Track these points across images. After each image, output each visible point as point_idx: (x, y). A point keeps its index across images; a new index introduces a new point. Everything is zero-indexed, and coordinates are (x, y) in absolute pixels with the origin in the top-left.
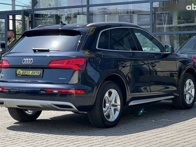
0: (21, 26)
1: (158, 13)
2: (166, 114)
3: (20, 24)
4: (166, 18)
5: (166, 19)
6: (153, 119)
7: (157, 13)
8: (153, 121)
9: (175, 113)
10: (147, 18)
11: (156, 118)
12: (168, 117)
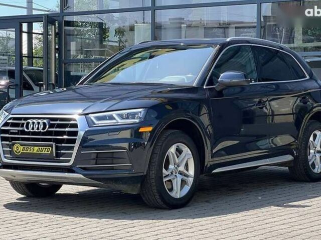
0: (41, 44)
1: (270, 25)
2: (281, 188)
3: (40, 41)
4: (284, 32)
5: (283, 34)
6: (258, 196)
7: (267, 24)
8: (260, 198)
9: (296, 187)
10: (251, 32)
11: (263, 193)
12: (284, 192)
